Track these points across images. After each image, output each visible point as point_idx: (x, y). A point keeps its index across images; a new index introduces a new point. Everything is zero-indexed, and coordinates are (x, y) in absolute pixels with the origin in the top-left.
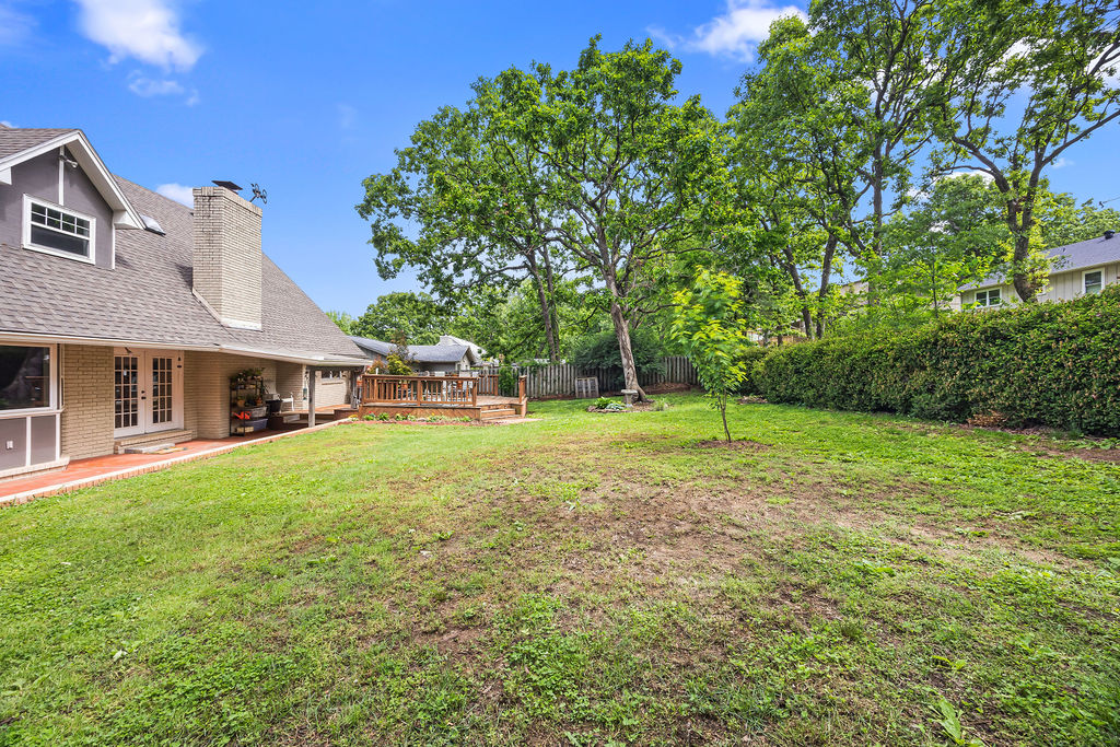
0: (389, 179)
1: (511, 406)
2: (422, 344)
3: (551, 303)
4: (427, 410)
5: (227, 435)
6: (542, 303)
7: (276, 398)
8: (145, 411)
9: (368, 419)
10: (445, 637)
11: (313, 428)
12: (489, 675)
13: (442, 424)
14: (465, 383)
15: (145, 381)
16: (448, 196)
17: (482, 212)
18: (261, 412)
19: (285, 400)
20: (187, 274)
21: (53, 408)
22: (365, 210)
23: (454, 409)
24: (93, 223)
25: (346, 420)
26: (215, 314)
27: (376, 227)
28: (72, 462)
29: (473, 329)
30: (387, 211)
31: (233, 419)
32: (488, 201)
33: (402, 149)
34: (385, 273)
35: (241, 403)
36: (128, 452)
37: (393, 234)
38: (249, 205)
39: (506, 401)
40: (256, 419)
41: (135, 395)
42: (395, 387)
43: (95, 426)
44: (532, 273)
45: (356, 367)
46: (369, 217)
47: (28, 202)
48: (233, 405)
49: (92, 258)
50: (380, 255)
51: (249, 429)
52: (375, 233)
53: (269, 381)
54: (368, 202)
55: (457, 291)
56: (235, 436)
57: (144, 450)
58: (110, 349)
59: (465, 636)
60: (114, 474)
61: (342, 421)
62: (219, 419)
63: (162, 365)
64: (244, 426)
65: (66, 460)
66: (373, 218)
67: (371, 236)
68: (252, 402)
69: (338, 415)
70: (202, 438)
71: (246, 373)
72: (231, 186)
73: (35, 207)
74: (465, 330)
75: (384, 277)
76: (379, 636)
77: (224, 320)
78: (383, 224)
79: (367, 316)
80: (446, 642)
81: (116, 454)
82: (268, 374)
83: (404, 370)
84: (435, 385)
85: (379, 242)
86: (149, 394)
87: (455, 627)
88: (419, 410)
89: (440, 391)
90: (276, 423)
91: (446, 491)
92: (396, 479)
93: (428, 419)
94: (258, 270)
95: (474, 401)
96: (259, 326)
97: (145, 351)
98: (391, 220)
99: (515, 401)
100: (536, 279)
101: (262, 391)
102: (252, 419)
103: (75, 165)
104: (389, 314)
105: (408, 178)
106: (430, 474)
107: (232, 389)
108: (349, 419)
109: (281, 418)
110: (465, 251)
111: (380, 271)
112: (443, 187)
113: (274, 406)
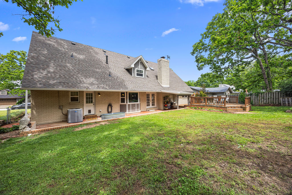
0: (199, 43)
1: (241, 107)
2: (214, 87)
3: (267, 68)
4: (209, 107)
5: (163, 109)
6: (261, 68)
7: (173, 102)
8: (151, 104)
9: (191, 108)
10: (170, 166)
11: (178, 109)
12: (171, 180)
13: (212, 111)
14: (221, 99)
15: (151, 98)
16: (216, 42)
17: (229, 42)
18: (169, 105)
19: (175, 102)
20: (157, 77)
21: (138, 103)
22: (193, 53)
23: (217, 107)
24: (143, 70)
25: (186, 108)
26: (161, 85)
27: (196, 57)
28: (141, 112)
29: (233, 81)
30: (199, 52)
31: (164, 106)
32: (231, 38)
33: (203, 33)
34: (200, 69)
35: (165, 103)
36: (148, 111)
37: (201, 57)
38: (166, 60)
39: (239, 105)
40: (168, 106)
41: (149, 101)
42: (199, 100)
43: (144, 106)
44: (256, 58)
45: (189, 95)
46: (194, 55)
47: (136, 69)
48: (164, 103)
49: (143, 77)
50: (198, 64)
51: (167, 108)
52: (196, 58)
53: (171, 98)
54: (194, 51)
55: (223, 70)
56: (165, 110)
57: (150, 111)
58: (146, 92)
59: (174, 168)
60: (143, 114)
61: (185, 108)
62: (162, 106)
63: (153, 95)
64: (166, 108)
65: (140, 111)
66: (195, 55)
67: (195, 60)
68: (168, 103)
69: (185, 106)
70: (159, 109)
71: (166, 96)
72: (163, 57)
73: (137, 70)
74: (230, 82)
75: (199, 70)
76: (159, 158)
77: (162, 86)
78: (198, 56)
79: (198, 81)
80: (170, 167)
81: (147, 111)
82: (171, 97)
83: (204, 95)
84: (211, 100)
85: (197, 61)
86: (151, 100)
87: (174, 165)
88: (206, 107)
89: (213, 101)
90: (172, 107)
91: (199, 131)
92: (189, 125)
93: (208, 109)
94: (169, 74)
95: (225, 105)
96: (169, 86)
97: (151, 92)
98: (201, 54)
99: (244, 106)
100: (258, 60)
101: (170, 101)
102: (167, 106)
103: (141, 61)
104: (204, 80)
105: (205, 41)
106: (198, 125)
107: (164, 100)
108: (187, 108)
109: (173, 106)
110: (227, 56)
111: (198, 68)
112: (214, 40)
113: (172, 104)
